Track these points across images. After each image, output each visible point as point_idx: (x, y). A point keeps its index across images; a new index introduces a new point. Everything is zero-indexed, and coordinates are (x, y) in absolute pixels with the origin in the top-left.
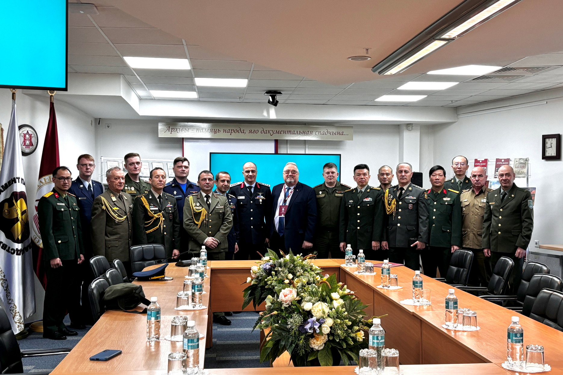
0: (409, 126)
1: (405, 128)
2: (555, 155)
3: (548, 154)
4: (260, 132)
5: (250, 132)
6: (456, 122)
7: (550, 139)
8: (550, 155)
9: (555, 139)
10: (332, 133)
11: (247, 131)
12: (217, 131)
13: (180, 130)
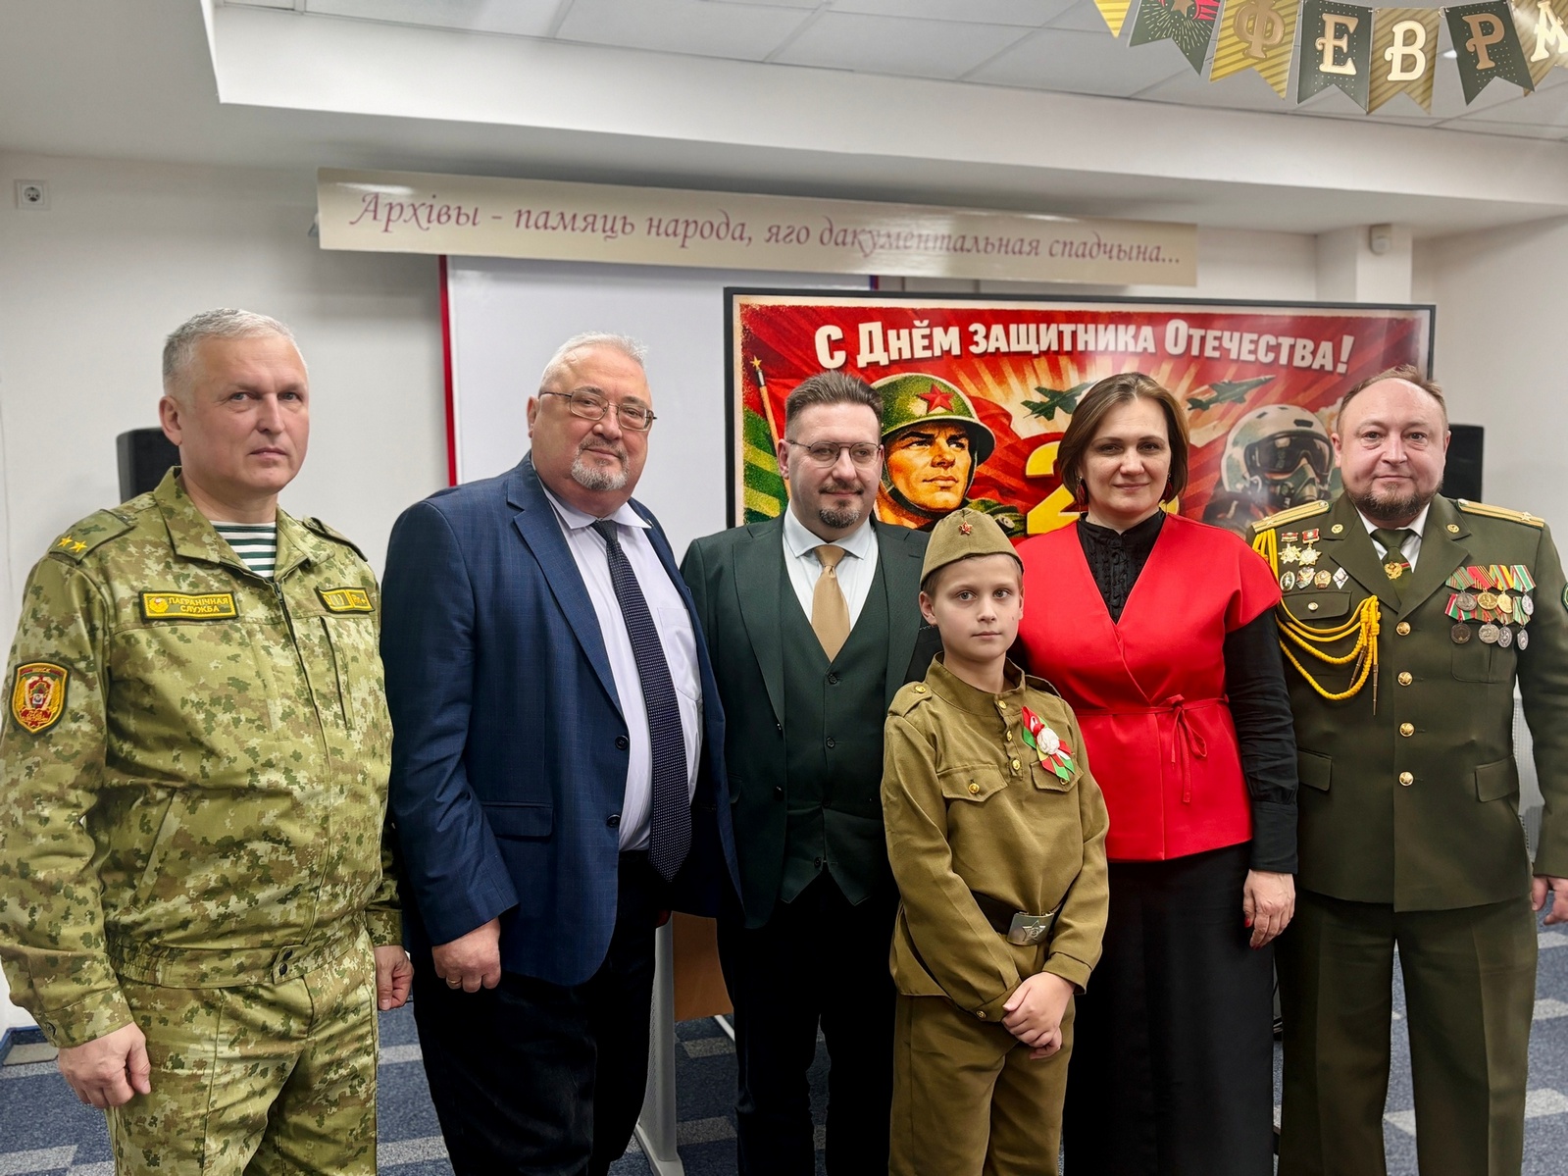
0: (1379, 231)
1: (1362, 242)
5: (773, 235)
10: (1115, 252)
11: (757, 230)
12: (618, 226)
13: (434, 216)
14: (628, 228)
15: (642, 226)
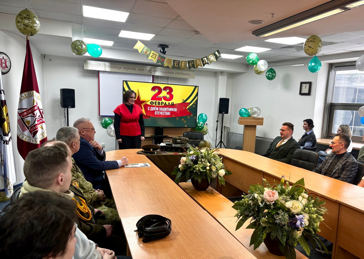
0: (222, 72)
1: (220, 74)
2: (308, 92)
3: (302, 92)
4: (144, 70)
5: (139, 70)
6: (247, 72)
7: (305, 84)
8: (304, 92)
9: (309, 84)
10: (184, 74)
11: (137, 69)
12: (120, 68)
13: (98, 66)
14: (121, 68)
15: (123, 68)
